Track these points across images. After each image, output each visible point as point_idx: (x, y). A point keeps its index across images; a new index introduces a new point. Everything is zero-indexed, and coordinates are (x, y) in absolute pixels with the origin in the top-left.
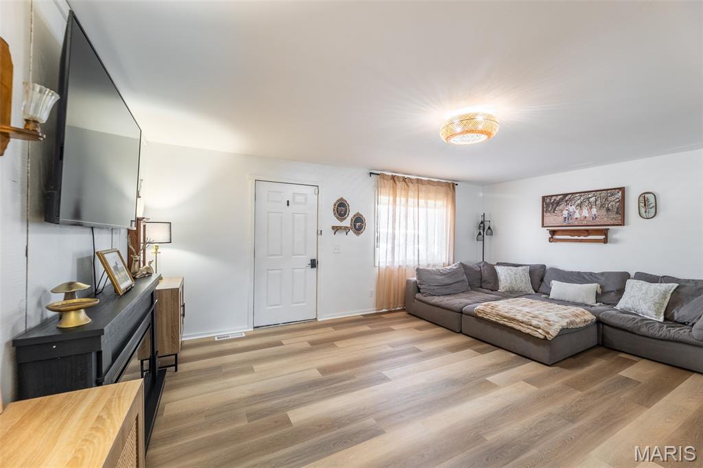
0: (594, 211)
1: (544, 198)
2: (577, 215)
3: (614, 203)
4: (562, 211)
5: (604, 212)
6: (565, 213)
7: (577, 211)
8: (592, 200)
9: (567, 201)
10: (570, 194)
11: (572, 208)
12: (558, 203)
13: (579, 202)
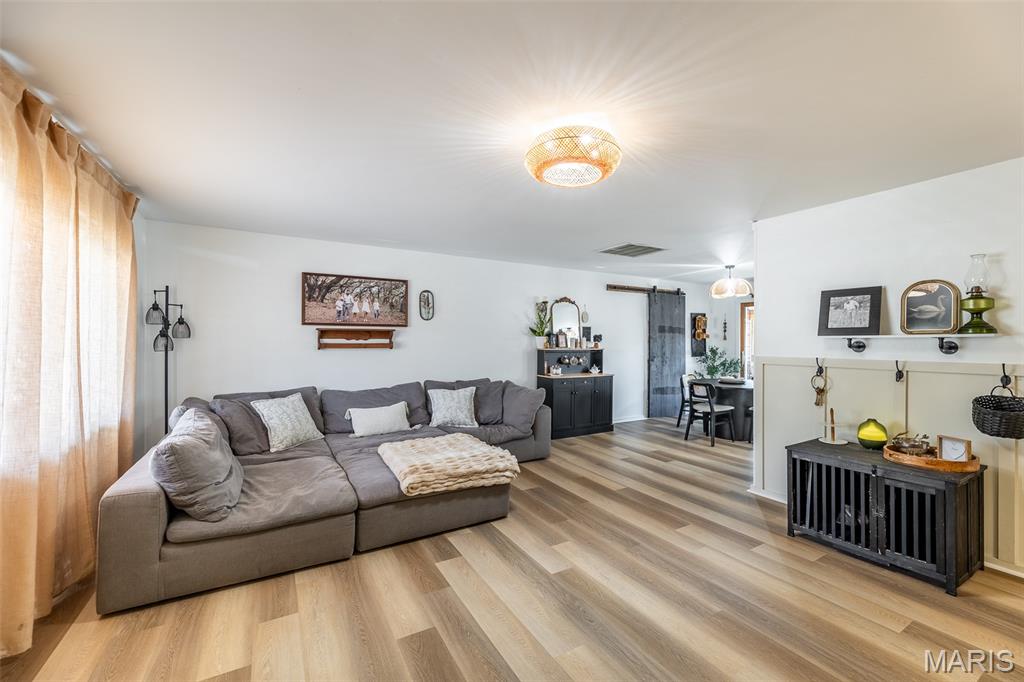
0: (377, 305)
1: (305, 275)
2: (355, 309)
3: (397, 298)
4: (334, 301)
5: (387, 308)
6: (339, 304)
7: (356, 304)
8: (375, 290)
9: (342, 286)
10: (346, 277)
11: (349, 299)
12: (329, 288)
13: (358, 290)
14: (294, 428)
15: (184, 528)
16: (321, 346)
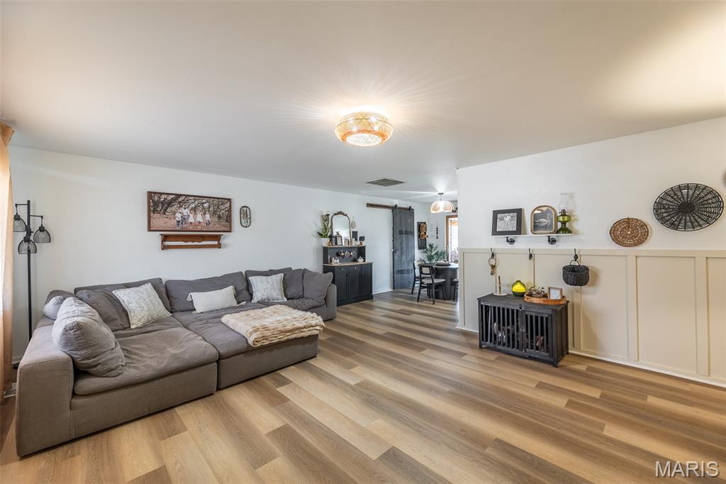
0: (208, 217)
1: (150, 194)
2: (191, 219)
3: (224, 211)
4: (174, 213)
5: (216, 219)
6: (178, 216)
7: (191, 215)
8: (206, 205)
9: (180, 202)
10: (184, 195)
11: (186, 212)
12: (170, 204)
13: (193, 205)
14: (149, 309)
15: (88, 384)
16: (164, 248)
